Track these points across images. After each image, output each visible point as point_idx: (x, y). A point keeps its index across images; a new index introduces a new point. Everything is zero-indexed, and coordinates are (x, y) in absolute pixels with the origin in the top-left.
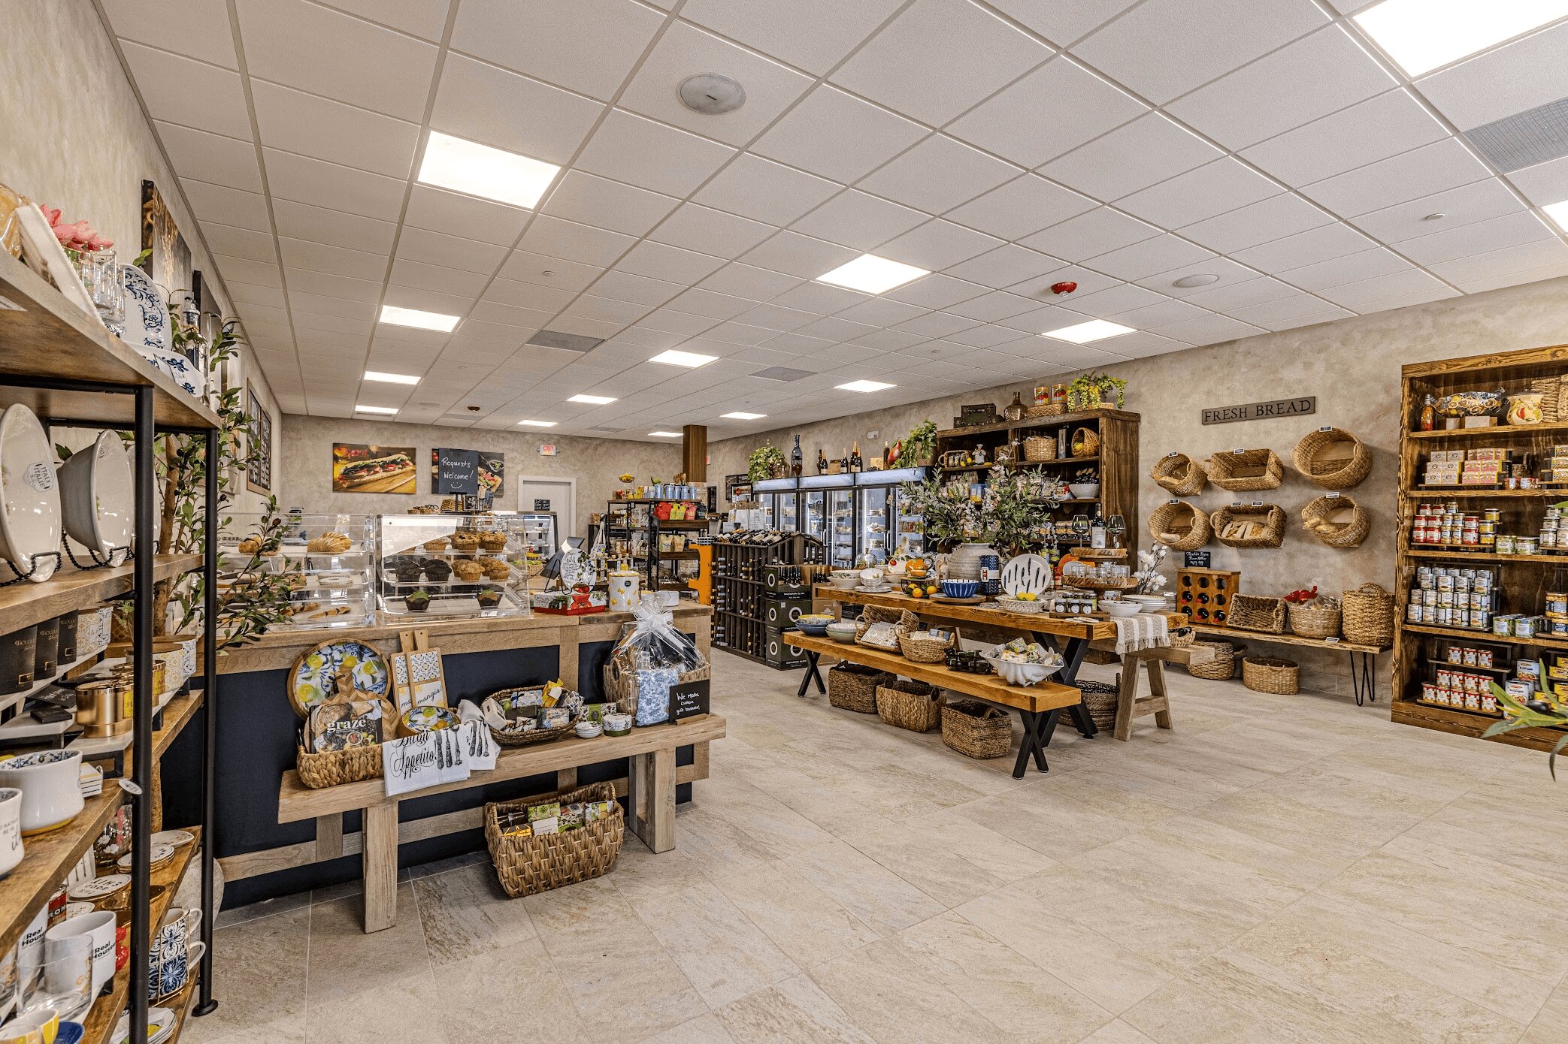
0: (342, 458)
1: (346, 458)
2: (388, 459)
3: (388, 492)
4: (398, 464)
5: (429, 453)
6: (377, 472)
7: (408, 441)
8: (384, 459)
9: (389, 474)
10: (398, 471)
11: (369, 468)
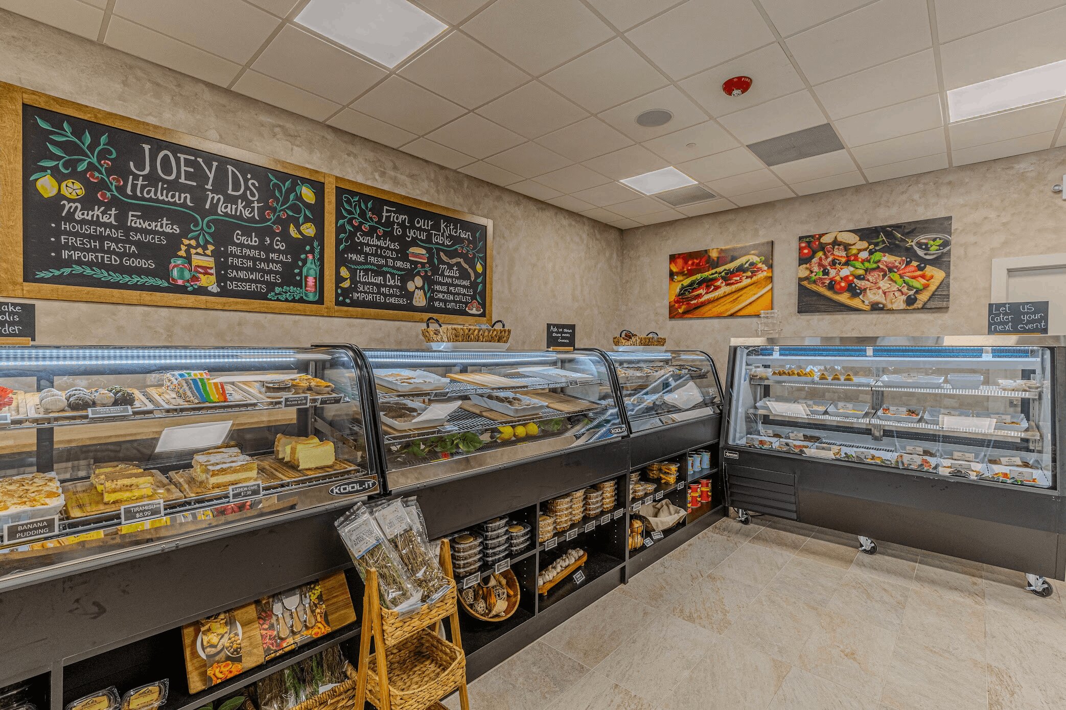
0: (677, 274)
1: (681, 273)
2: (731, 266)
3: (732, 315)
4: (744, 271)
5: (795, 245)
6: (717, 288)
7: (762, 232)
8: (727, 267)
9: (734, 288)
10: (746, 282)
11: (708, 283)
